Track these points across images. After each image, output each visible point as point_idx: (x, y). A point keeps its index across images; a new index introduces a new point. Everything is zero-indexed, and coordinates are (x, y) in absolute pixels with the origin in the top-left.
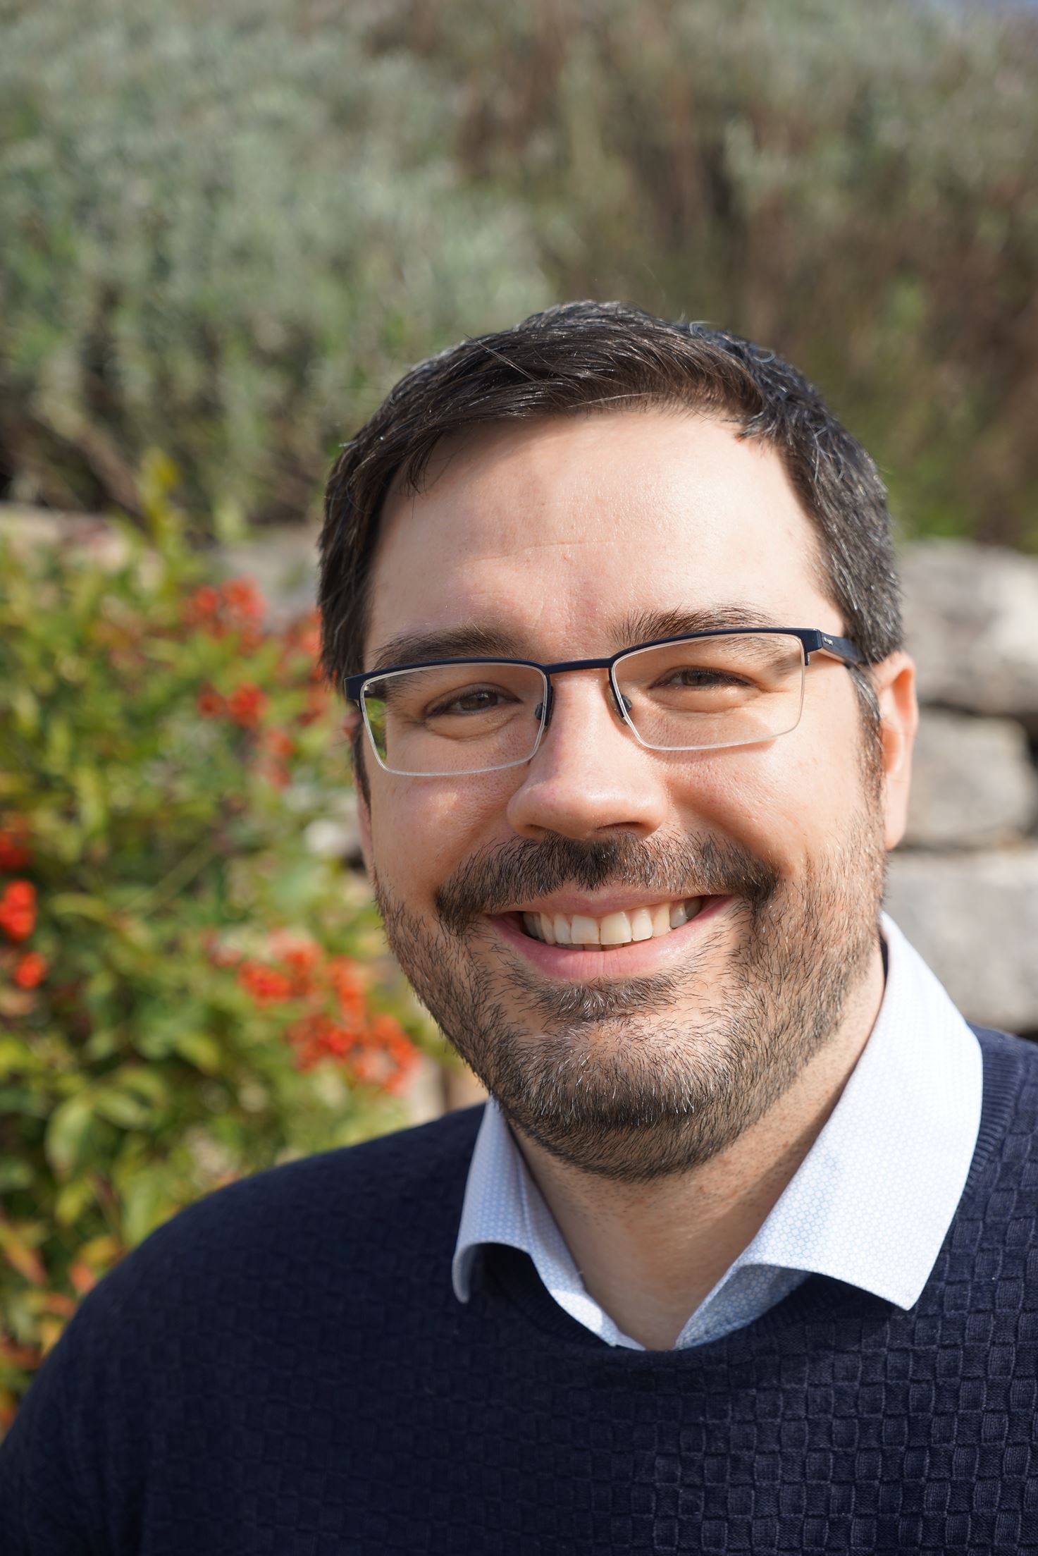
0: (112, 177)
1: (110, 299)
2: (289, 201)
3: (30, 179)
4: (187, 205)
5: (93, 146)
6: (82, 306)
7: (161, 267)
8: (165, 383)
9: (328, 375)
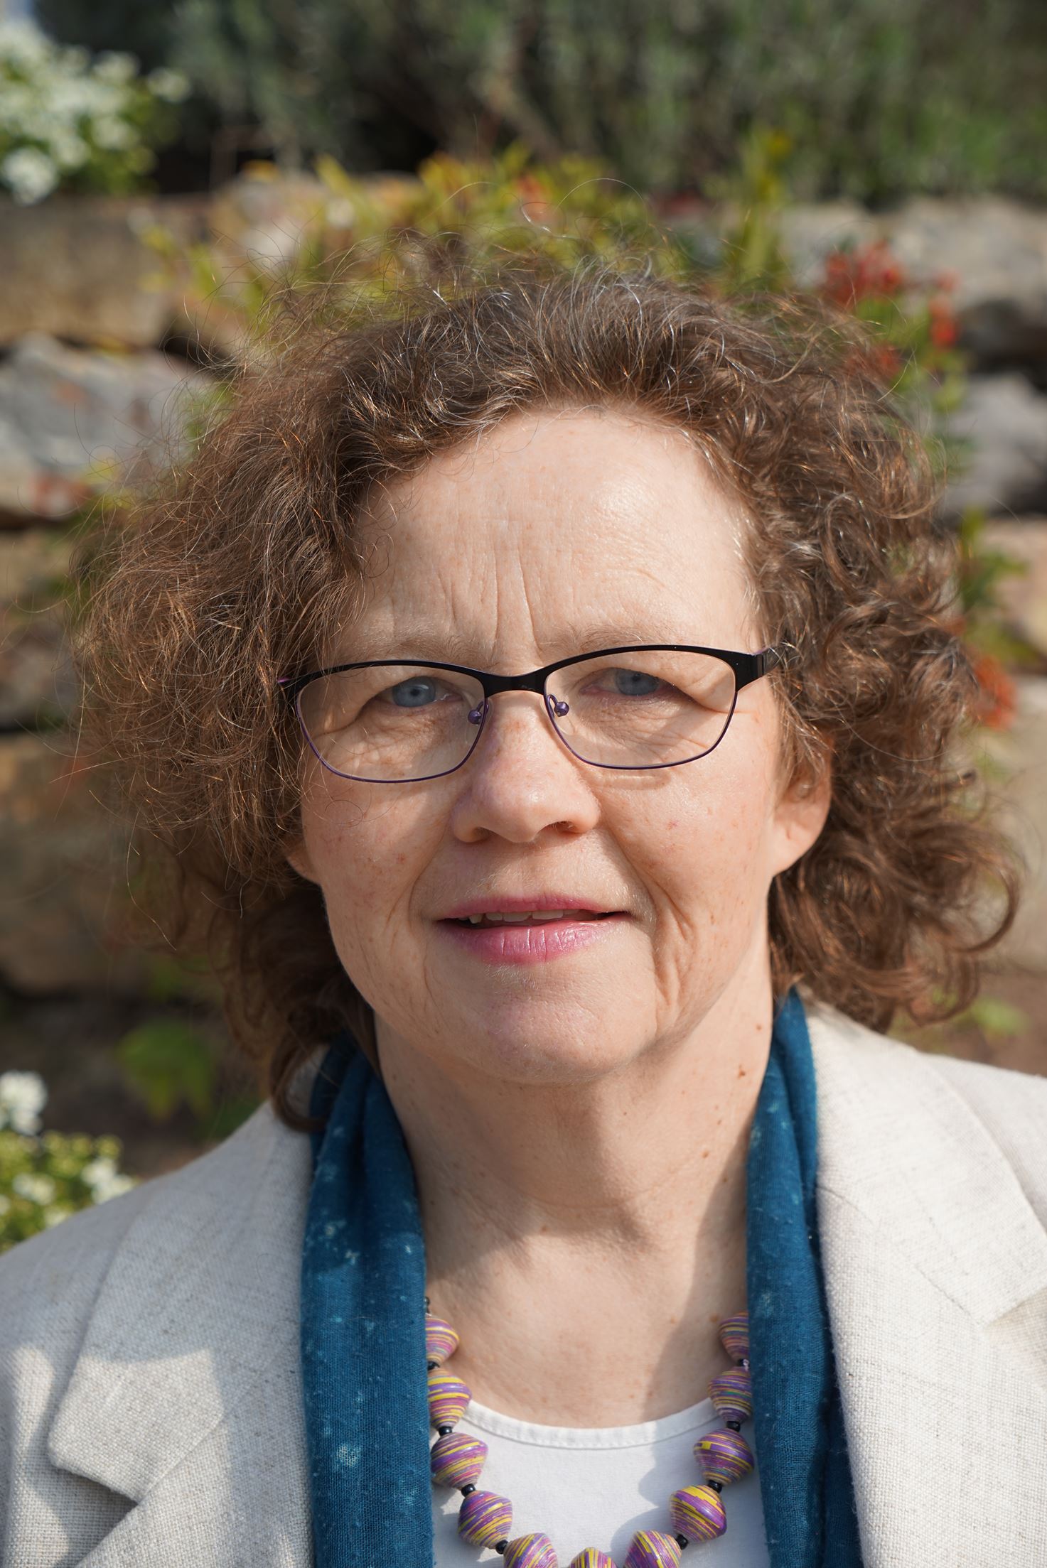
8: (591, 63)
9: (740, 56)
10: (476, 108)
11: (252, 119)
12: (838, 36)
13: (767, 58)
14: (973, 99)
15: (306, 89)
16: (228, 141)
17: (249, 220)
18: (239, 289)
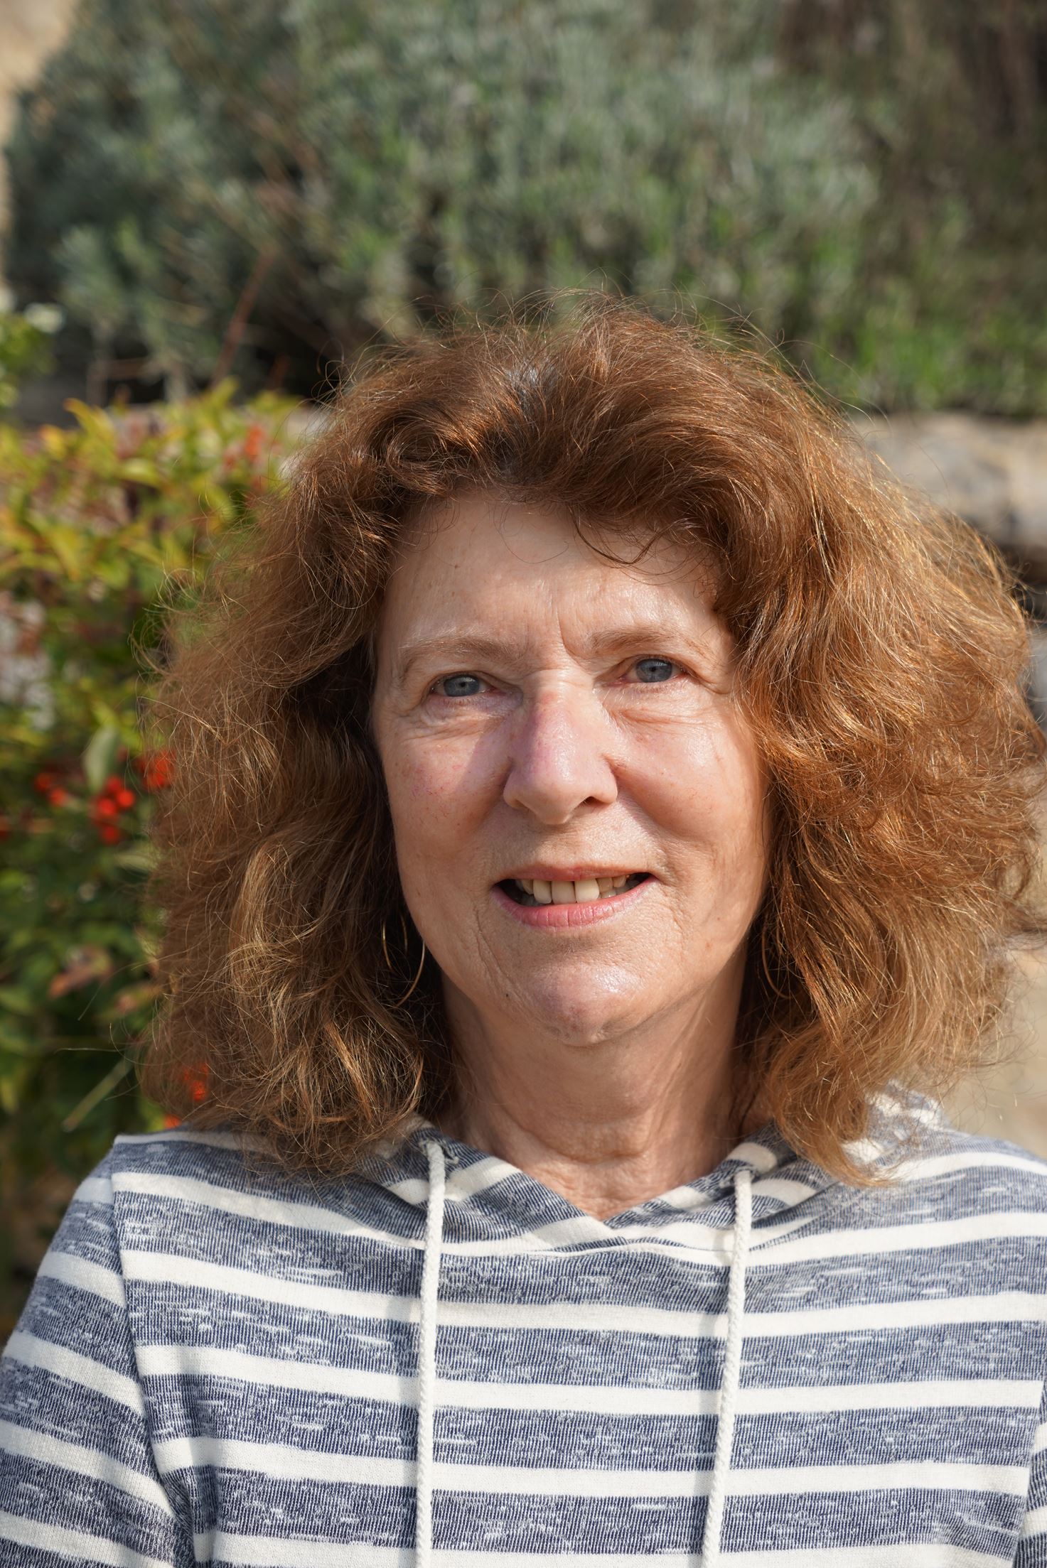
0: (439, 78)
1: (437, 204)
2: (614, 98)
3: (356, 84)
4: (513, 105)
5: (419, 49)
6: (412, 207)
7: (488, 169)
8: (490, 283)
11: (137, 349)
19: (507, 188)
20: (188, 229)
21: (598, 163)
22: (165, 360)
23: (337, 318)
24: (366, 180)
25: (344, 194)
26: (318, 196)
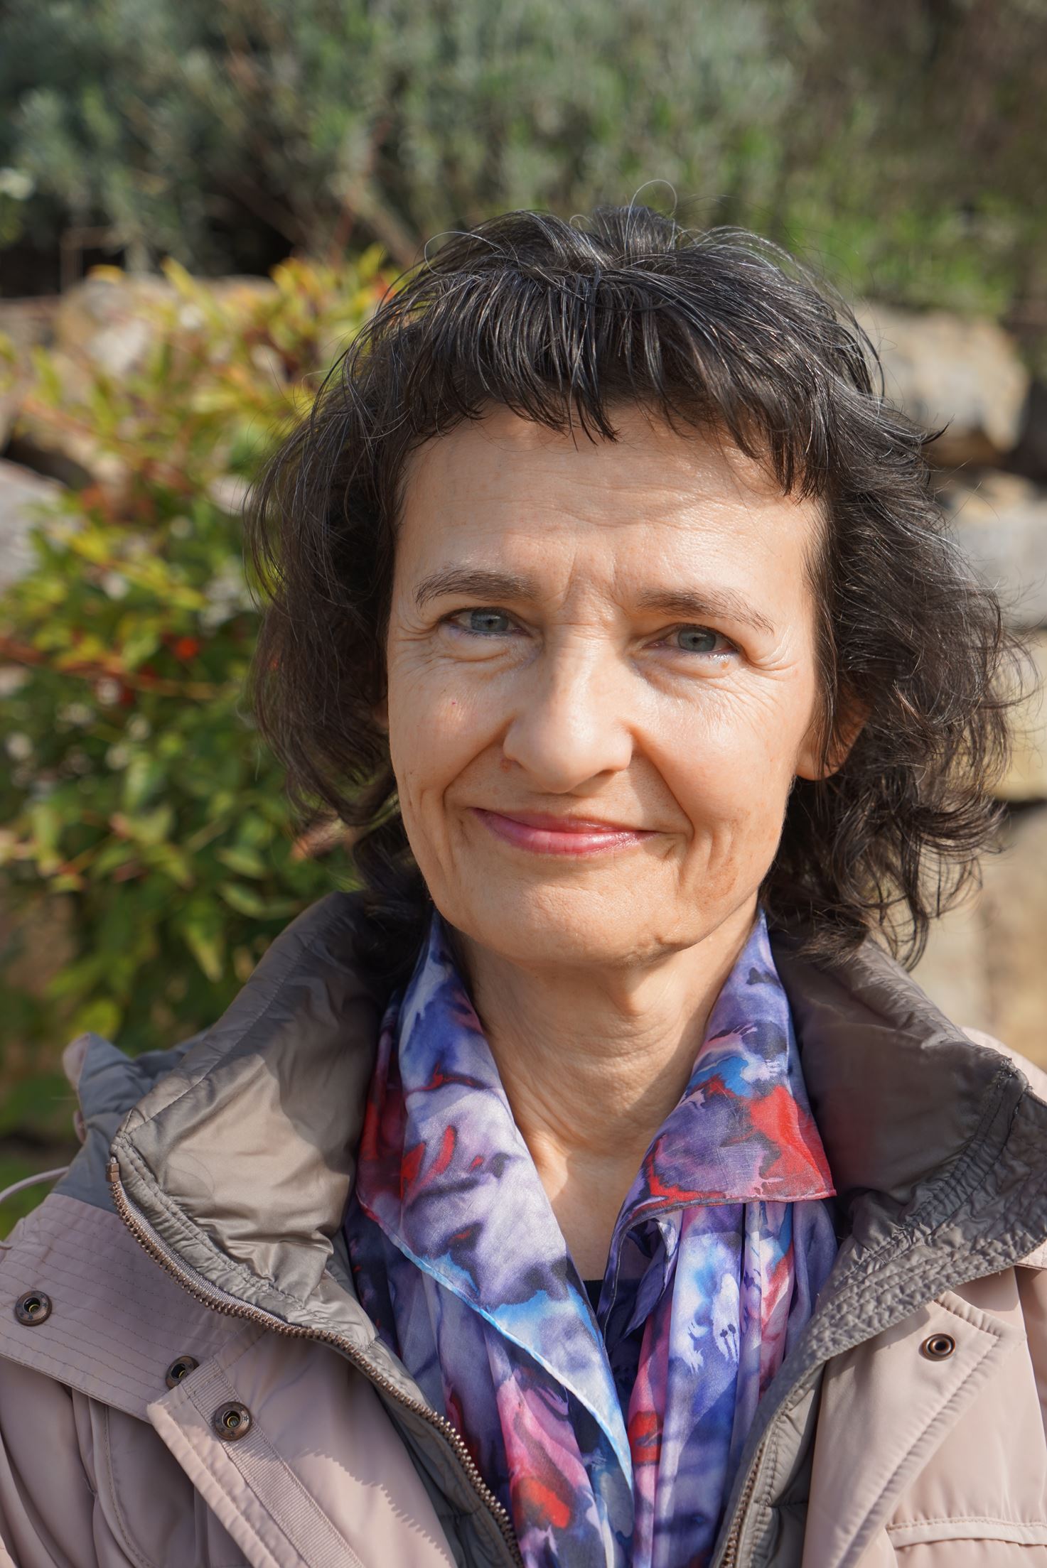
1: (399, 84)
6: (374, 88)
7: (448, 51)
8: (450, 164)
9: (602, 159)
10: (334, 209)
11: (100, 218)
12: (702, 140)
13: (630, 161)
14: (837, 204)
15: (156, 186)
16: (74, 241)
17: (98, 322)
18: (85, 393)
19: (467, 72)
20: (153, 99)
21: (550, 52)
22: (126, 230)
23: (302, 195)
24: (332, 54)
25: (311, 68)
26: (285, 70)
